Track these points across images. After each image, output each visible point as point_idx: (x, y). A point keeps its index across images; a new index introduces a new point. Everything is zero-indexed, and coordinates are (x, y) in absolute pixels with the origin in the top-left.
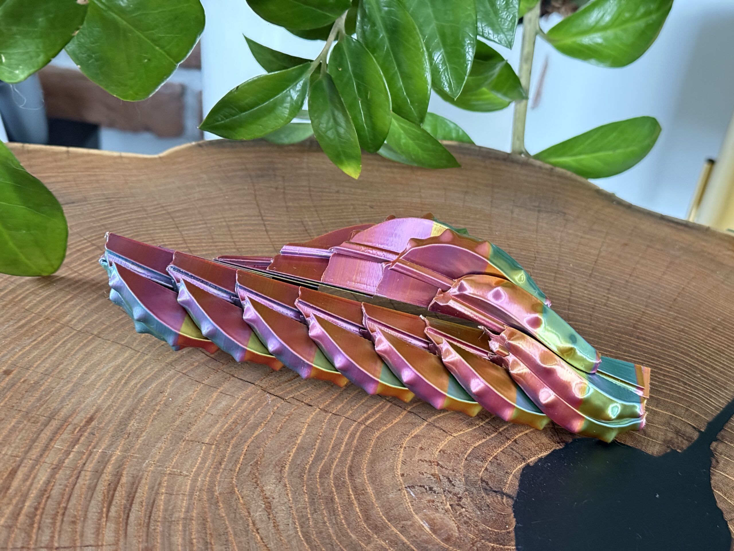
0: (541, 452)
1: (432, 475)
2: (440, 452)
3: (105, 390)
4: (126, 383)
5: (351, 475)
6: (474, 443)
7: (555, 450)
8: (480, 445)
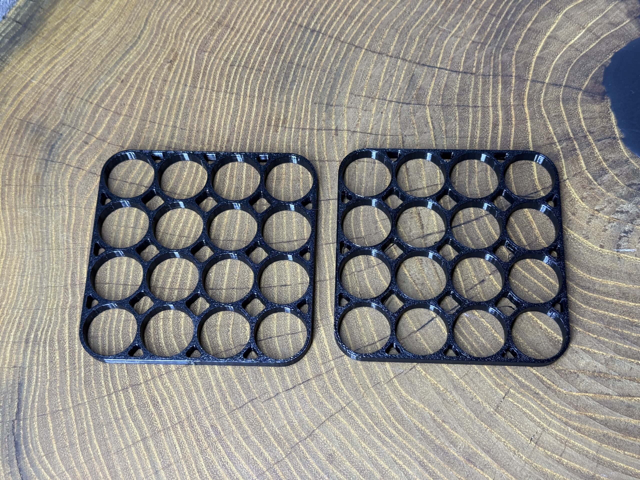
0: (610, 120)
1: (609, 223)
2: (583, 201)
3: (395, 461)
4: (391, 437)
5: (588, 289)
6: (581, 167)
7: (611, 107)
8: (585, 164)
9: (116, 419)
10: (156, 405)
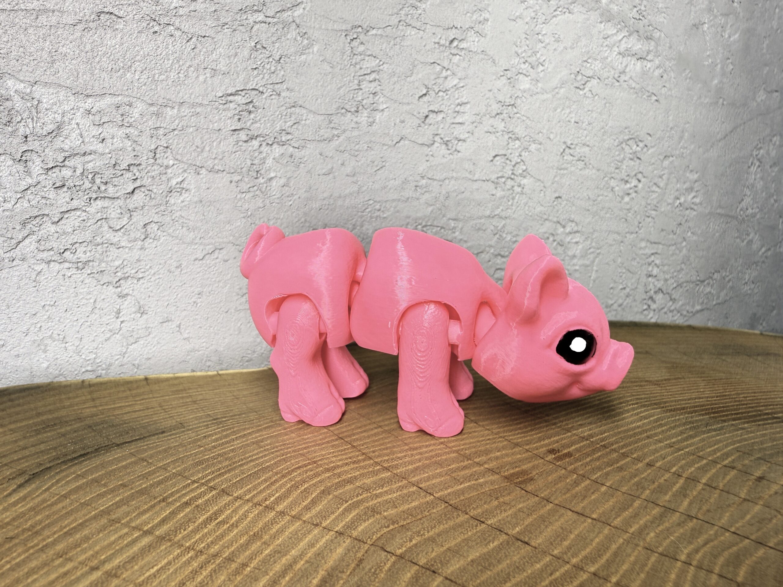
9: (164, 500)
10: (210, 520)
